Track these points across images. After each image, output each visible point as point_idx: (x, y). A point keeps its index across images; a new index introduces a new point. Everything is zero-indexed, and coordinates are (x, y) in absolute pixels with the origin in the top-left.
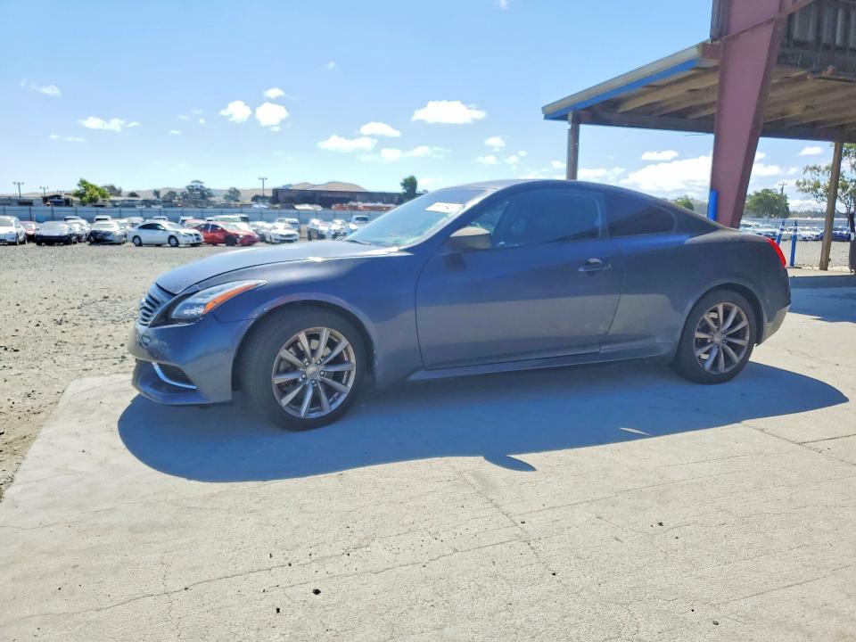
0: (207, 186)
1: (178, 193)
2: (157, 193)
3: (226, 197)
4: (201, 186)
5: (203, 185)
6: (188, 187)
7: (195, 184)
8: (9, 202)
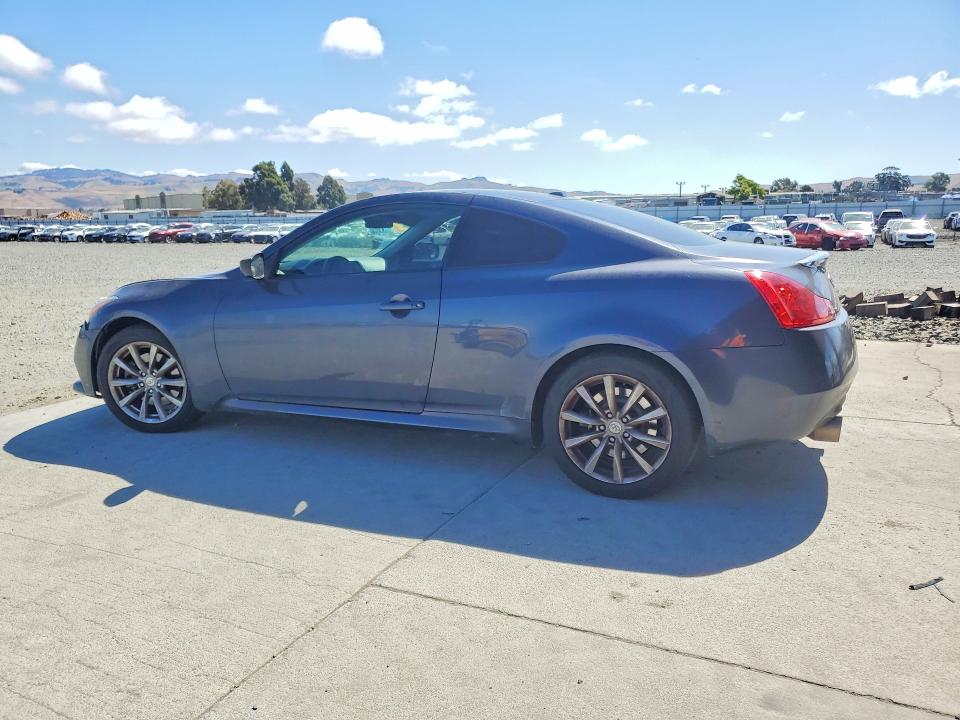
0: (903, 172)
1: (865, 183)
2: (837, 185)
3: (927, 185)
4: (896, 174)
5: (898, 171)
6: (878, 177)
7: (888, 172)
8: (666, 202)
